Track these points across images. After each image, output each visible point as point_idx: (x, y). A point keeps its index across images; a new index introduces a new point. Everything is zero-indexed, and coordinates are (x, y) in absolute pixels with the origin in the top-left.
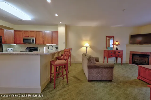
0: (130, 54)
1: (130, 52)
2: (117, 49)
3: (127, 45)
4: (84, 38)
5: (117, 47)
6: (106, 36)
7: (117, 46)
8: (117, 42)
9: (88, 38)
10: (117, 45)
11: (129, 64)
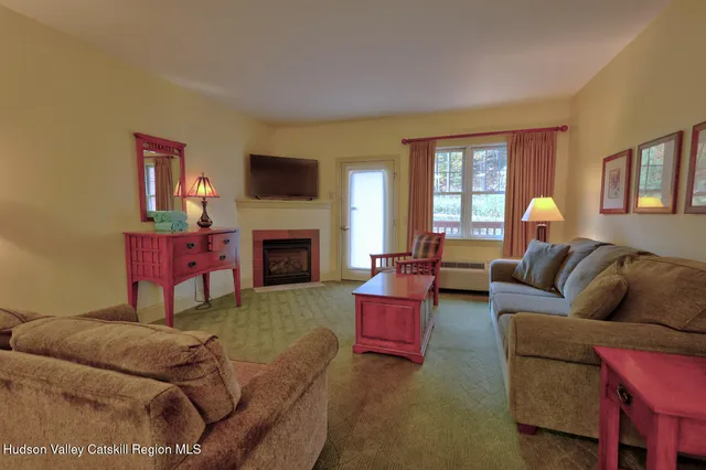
0: (255, 243)
1: (255, 233)
2: (204, 223)
3: (239, 203)
5: (205, 213)
6: (138, 136)
7: (204, 204)
8: (204, 179)
10: (204, 198)
11: (258, 290)
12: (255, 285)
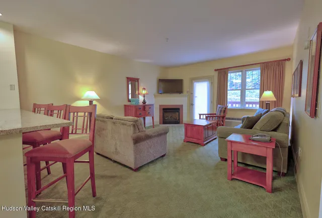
1: (160, 106)
2: (144, 102)
4: (80, 78)
5: (144, 99)
6: (127, 78)
7: (144, 96)
8: (144, 89)
9: (91, 79)
10: (144, 94)
12: (160, 124)
